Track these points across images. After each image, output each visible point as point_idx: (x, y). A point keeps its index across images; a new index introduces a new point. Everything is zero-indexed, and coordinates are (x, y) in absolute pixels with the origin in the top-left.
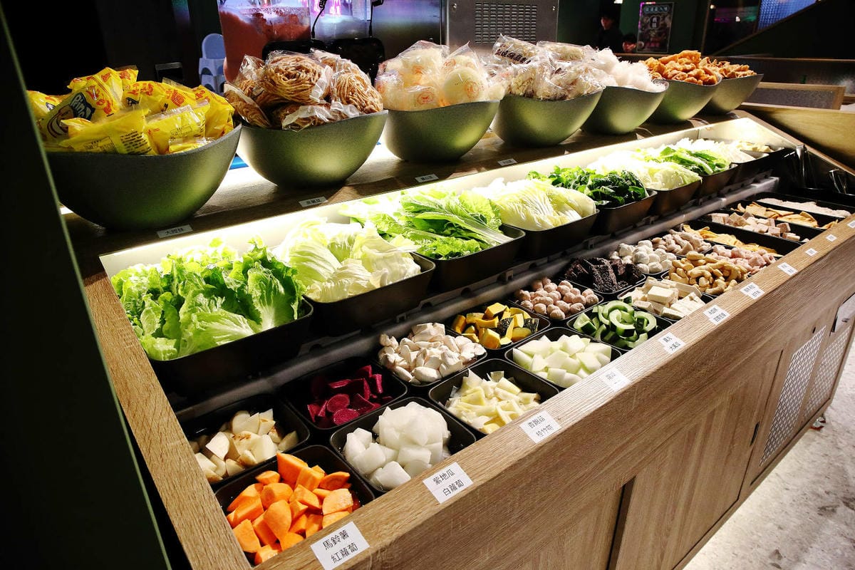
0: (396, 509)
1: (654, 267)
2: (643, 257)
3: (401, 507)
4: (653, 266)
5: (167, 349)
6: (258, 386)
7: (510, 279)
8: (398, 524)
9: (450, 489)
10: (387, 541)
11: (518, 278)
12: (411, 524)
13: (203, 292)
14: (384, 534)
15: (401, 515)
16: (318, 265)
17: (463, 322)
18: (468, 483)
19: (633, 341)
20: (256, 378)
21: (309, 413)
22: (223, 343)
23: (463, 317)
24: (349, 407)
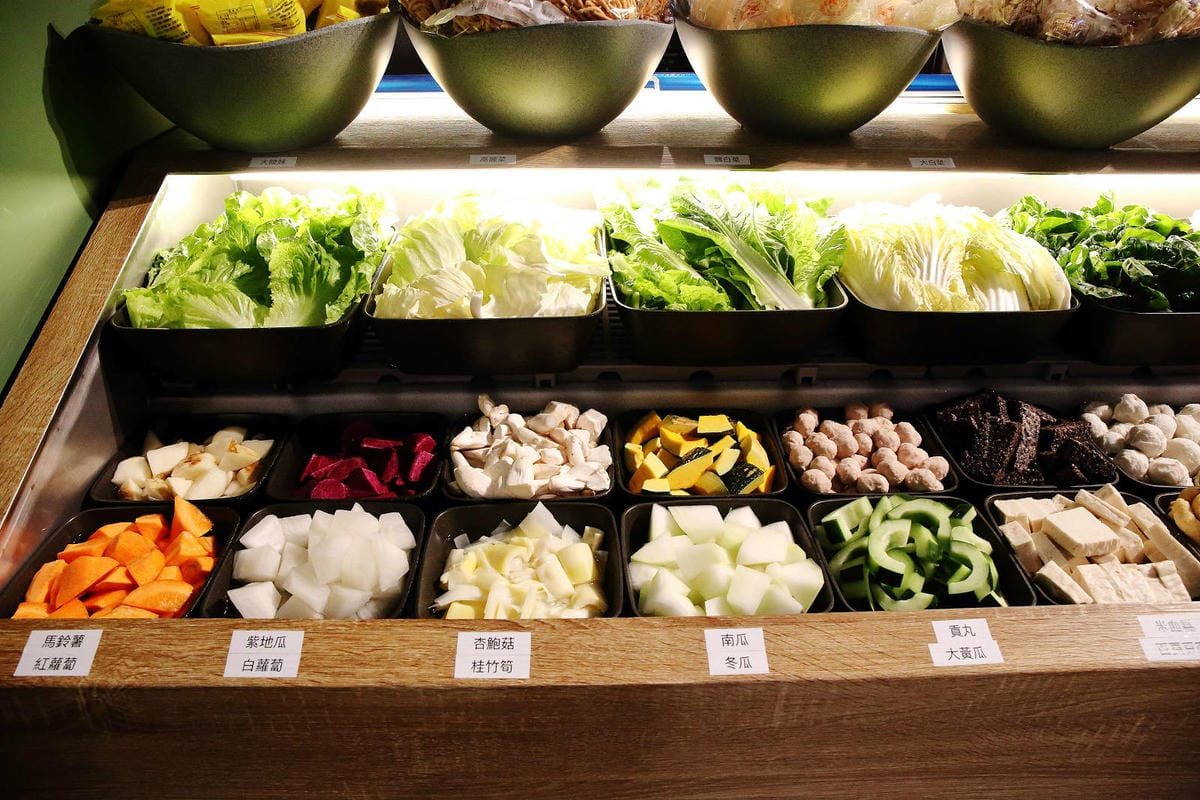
0: (165, 648)
1: (1161, 470)
2: (1146, 439)
3: (173, 648)
4: (1162, 466)
5: (147, 313)
6: (279, 403)
7: (808, 382)
8: (146, 669)
9: (256, 664)
10: (114, 681)
11: (826, 387)
12: (160, 680)
13: (228, 252)
14: (118, 671)
15: (162, 659)
16: (421, 257)
17: (654, 426)
18: (290, 671)
19: (895, 598)
20: (281, 390)
21: (306, 464)
22: (195, 326)
23: (658, 418)
24: (344, 482)
